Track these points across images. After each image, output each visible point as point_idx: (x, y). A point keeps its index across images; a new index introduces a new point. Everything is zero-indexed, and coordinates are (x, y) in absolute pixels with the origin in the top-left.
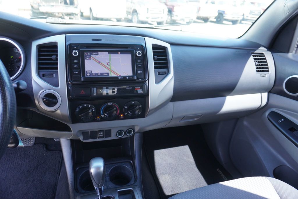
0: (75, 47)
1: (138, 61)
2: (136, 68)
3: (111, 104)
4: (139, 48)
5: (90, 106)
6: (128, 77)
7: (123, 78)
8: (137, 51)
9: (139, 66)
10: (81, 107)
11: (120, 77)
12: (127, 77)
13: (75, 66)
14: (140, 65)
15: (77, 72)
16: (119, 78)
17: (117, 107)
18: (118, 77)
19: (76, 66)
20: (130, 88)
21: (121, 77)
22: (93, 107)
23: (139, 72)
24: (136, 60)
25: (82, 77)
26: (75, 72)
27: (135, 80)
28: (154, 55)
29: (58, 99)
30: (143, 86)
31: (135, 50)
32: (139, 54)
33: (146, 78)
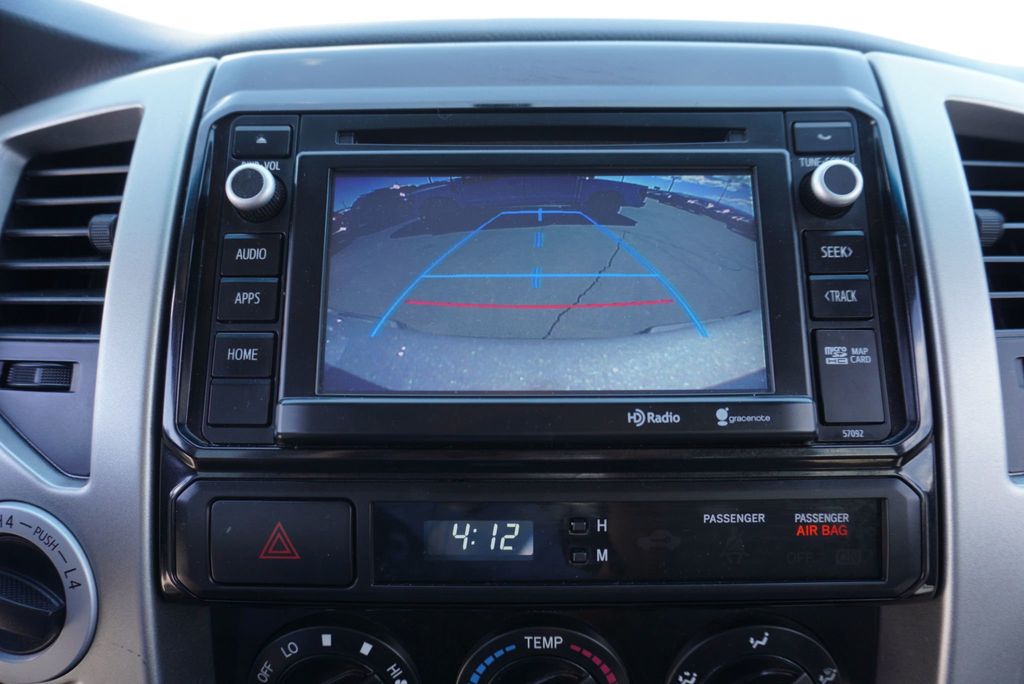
0: (262, 140)
1: (829, 252)
2: (811, 316)
3: (552, 642)
4: (825, 131)
5: (366, 649)
6: (734, 409)
7: (675, 419)
8: (812, 161)
9: (840, 296)
10: (291, 650)
11: (646, 408)
12: (722, 415)
13: (241, 298)
14: (842, 286)
15: (249, 354)
16: (638, 418)
17: (605, 669)
18: (632, 408)
19: (249, 296)
20: (741, 518)
21: (659, 409)
22: (394, 659)
23: (835, 355)
24: (803, 240)
25: (287, 394)
26: (232, 354)
27: (801, 440)
28: (978, 203)
29: (68, 592)
30: (880, 502)
31: (797, 153)
32: (839, 180)
33: (915, 425)
